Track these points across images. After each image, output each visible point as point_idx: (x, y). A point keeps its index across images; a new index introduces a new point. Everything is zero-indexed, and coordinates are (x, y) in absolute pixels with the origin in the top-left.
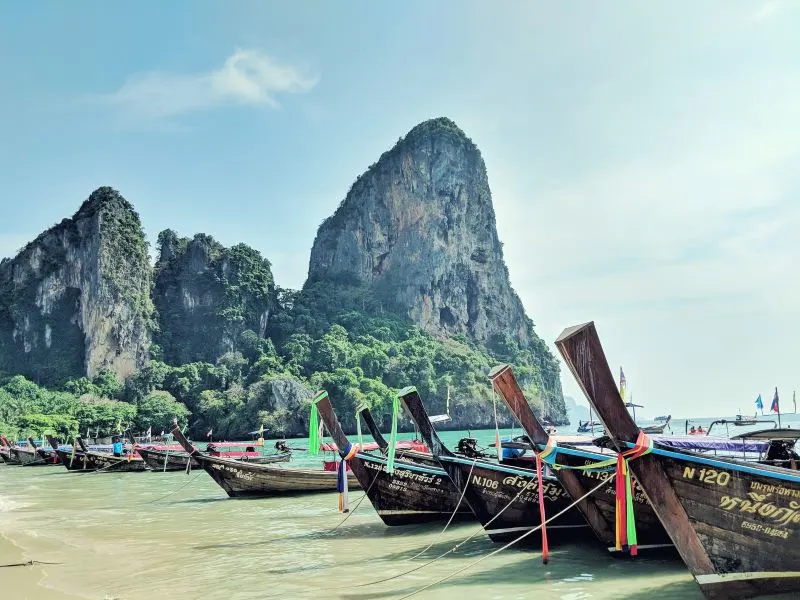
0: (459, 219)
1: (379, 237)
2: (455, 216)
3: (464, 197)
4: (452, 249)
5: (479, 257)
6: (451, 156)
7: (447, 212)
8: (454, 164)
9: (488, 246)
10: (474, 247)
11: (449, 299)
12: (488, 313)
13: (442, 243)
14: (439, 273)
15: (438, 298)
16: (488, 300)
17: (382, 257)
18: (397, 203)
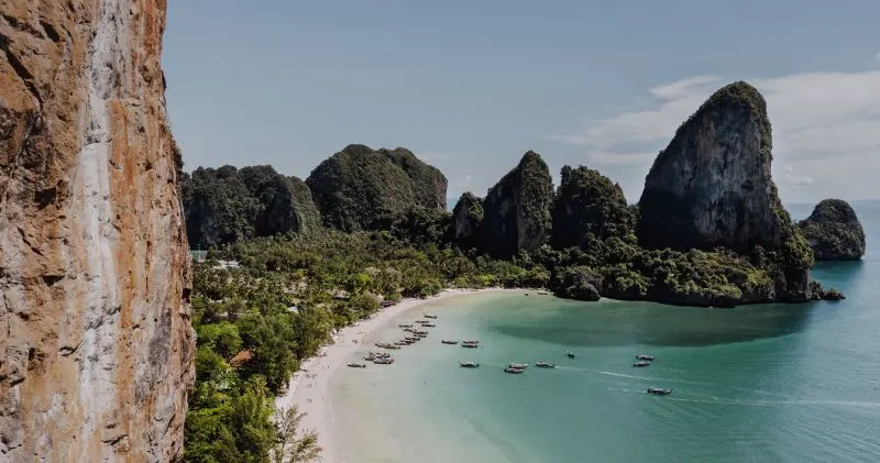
0: (732, 162)
1: (687, 168)
2: (729, 159)
3: (739, 146)
4: (726, 182)
5: (748, 186)
6: (731, 117)
7: (725, 156)
8: (733, 123)
9: (755, 178)
10: (745, 179)
11: (722, 214)
12: (752, 224)
13: (719, 177)
14: (714, 198)
15: (714, 213)
16: (752, 216)
17: (691, 180)
18: (702, 145)
